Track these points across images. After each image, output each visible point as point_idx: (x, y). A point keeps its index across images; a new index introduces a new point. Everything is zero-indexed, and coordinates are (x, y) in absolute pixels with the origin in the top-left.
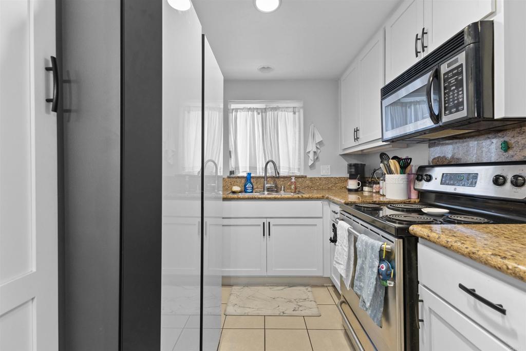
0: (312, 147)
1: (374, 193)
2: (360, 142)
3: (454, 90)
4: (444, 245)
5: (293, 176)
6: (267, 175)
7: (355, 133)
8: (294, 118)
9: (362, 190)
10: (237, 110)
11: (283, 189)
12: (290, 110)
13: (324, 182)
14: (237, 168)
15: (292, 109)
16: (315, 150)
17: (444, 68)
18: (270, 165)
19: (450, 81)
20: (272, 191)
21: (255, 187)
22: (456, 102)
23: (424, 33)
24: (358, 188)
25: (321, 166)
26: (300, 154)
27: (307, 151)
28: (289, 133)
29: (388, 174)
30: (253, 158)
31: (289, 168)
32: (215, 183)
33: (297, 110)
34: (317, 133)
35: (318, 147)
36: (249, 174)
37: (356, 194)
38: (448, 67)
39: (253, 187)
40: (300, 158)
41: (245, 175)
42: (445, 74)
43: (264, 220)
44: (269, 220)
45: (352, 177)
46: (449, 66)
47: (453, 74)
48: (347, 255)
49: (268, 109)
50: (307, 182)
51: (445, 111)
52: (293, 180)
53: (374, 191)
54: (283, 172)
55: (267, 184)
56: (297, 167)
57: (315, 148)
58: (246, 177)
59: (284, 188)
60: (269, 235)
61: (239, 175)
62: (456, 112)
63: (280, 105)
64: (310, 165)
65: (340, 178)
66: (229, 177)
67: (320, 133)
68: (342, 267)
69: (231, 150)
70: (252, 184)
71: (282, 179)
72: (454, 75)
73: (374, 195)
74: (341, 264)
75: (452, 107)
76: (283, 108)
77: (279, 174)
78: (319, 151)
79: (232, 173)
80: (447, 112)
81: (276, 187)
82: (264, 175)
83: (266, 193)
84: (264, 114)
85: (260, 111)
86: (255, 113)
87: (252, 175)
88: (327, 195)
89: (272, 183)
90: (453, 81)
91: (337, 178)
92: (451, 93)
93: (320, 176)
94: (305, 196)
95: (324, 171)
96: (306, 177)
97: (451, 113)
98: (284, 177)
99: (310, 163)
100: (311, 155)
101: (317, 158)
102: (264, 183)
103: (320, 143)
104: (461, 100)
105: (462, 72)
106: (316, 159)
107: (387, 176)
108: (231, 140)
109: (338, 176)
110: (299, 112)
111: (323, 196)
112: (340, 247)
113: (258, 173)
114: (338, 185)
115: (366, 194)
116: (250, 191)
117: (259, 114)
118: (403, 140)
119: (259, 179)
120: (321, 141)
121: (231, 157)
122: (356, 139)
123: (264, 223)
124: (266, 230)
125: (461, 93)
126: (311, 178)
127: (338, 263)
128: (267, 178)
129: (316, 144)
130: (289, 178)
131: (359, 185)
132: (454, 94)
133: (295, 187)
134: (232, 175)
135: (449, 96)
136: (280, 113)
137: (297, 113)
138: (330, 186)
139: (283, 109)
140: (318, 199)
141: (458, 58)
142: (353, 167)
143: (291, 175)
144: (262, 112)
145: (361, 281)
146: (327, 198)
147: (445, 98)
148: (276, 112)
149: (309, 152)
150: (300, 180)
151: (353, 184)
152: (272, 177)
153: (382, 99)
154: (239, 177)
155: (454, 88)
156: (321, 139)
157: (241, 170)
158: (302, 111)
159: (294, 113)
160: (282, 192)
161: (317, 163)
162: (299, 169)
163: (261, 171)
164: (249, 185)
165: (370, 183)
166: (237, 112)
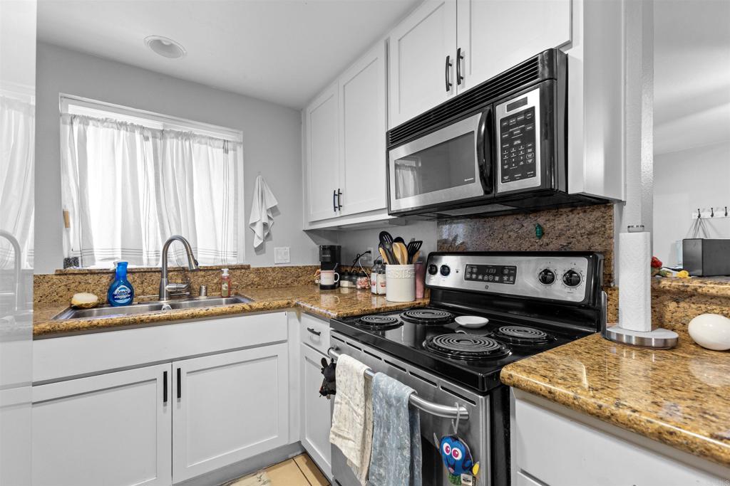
0: (259, 216)
1: (359, 289)
2: (344, 212)
3: (519, 145)
4: (595, 411)
5: (225, 267)
6: (168, 266)
7: (337, 197)
8: (226, 161)
9: (339, 286)
10: (85, 120)
11: (203, 291)
12: (217, 143)
13: (280, 275)
14: (88, 250)
15: (221, 144)
16: (265, 220)
17: (502, 111)
18: (176, 246)
19: (512, 132)
20: (180, 297)
21: (137, 291)
22: (522, 163)
23: (459, 57)
24: (336, 283)
25: (275, 248)
26: (236, 225)
27: (250, 223)
28: (214, 186)
29: (390, 264)
30: (131, 229)
31: (217, 252)
32: (14, 290)
33: (230, 146)
34: (268, 193)
35: (270, 215)
36: (123, 265)
37: (332, 292)
38: (509, 110)
39: (132, 294)
40: (236, 233)
41: (111, 266)
42: (502, 121)
43: (167, 367)
44: (176, 365)
45: (325, 266)
46: (510, 108)
47: (516, 121)
48: (362, 423)
49: (167, 132)
50: (252, 276)
51: (503, 175)
52: (225, 273)
53: (359, 287)
54: (205, 260)
55: (168, 283)
56: (230, 248)
57: (266, 217)
58: (114, 272)
59: (206, 288)
60: (179, 396)
61: (92, 267)
62: (521, 178)
63: (196, 131)
64: (256, 246)
65: (304, 267)
66: (60, 273)
67: (272, 191)
68: (351, 444)
69: (69, 209)
70: (129, 286)
71: (203, 273)
72: (518, 124)
73: (359, 293)
74: (349, 439)
75: (515, 171)
76: (202, 137)
77: (196, 263)
78: (271, 223)
79: (69, 262)
80: (506, 178)
81: (189, 288)
82: (160, 265)
83: (165, 303)
84: (158, 141)
85: (149, 134)
86: (138, 136)
87: (129, 267)
88: (295, 301)
89: (180, 281)
90: (517, 131)
91: (300, 268)
92: (513, 150)
93: (273, 266)
94: (255, 305)
95: (280, 256)
96: (248, 267)
97: (512, 179)
98: (206, 269)
99: (257, 243)
100: (259, 230)
101: (269, 234)
102: (161, 283)
103: (273, 210)
104: (530, 161)
105: (532, 120)
106: (268, 237)
107: (389, 267)
108: (69, 186)
109: (301, 265)
110: (235, 150)
111: (288, 303)
112: (344, 407)
113: (145, 261)
114: (302, 278)
115: (346, 291)
116: (126, 301)
117: (147, 139)
118: (419, 214)
119: (148, 275)
120: (275, 206)
121: (67, 225)
122: (338, 207)
123: (165, 374)
124: (172, 386)
125: (530, 150)
126: (258, 269)
127: (340, 436)
128: (169, 271)
129: (268, 210)
130: (218, 269)
131: (336, 279)
132: (518, 152)
133: (229, 285)
134: (72, 269)
135: (510, 154)
136: (196, 146)
137: (231, 153)
138: (289, 281)
139: (203, 141)
140: (279, 308)
141: (526, 98)
142: (328, 251)
143: (220, 264)
144: (154, 137)
145: (380, 466)
146: (297, 306)
147: (502, 156)
148: (187, 143)
149: (254, 224)
150: (238, 273)
151: (327, 278)
152: (182, 271)
153: (388, 149)
154: (92, 273)
155: (519, 142)
156: (276, 204)
157: (97, 256)
158: (240, 151)
159: (226, 151)
160: (203, 298)
161: (268, 244)
162: (235, 254)
163: (153, 257)
164: (121, 290)
165: (350, 275)
166: (88, 124)
